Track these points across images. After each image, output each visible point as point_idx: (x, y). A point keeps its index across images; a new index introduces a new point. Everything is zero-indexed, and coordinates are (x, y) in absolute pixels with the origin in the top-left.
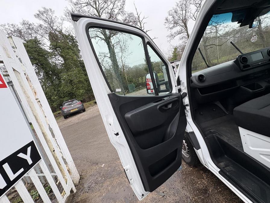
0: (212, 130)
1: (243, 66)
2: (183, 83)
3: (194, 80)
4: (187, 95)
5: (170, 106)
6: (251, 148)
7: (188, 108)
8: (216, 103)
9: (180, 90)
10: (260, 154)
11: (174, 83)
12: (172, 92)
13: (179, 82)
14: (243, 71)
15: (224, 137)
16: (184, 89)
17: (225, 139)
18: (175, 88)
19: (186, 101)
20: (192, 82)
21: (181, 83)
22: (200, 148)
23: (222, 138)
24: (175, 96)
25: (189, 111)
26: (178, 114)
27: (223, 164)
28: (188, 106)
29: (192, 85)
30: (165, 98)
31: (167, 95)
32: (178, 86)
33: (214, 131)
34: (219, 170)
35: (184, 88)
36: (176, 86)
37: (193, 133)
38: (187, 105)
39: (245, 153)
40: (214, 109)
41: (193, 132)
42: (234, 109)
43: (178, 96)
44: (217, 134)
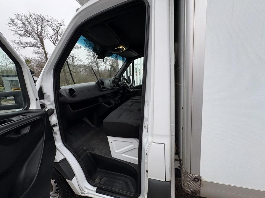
0: (85, 148)
1: (102, 87)
2: (49, 96)
3: (64, 94)
4: (55, 112)
5: (26, 130)
6: (116, 151)
7: (56, 129)
8: (84, 119)
9: (43, 106)
10: (122, 153)
11: (33, 95)
12: (30, 109)
13: (41, 94)
14: (102, 91)
15: (96, 151)
16: (49, 105)
17: (97, 152)
18: (35, 103)
19: (54, 119)
20: (61, 95)
21: (45, 96)
22: (75, 176)
23: (94, 152)
24: (36, 114)
25: (58, 133)
26: (43, 140)
27: (98, 179)
28: (57, 125)
29: (61, 99)
30: (15, 119)
31: (19, 112)
32: (40, 100)
33: (87, 148)
34: (96, 188)
35: (49, 103)
36: (37, 100)
37: (65, 160)
38: (55, 125)
39: (113, 157)
40: (83, 126)
41: (65, 158)
42: (104, 121)
43: (41, 113)
44: (90, 150)
